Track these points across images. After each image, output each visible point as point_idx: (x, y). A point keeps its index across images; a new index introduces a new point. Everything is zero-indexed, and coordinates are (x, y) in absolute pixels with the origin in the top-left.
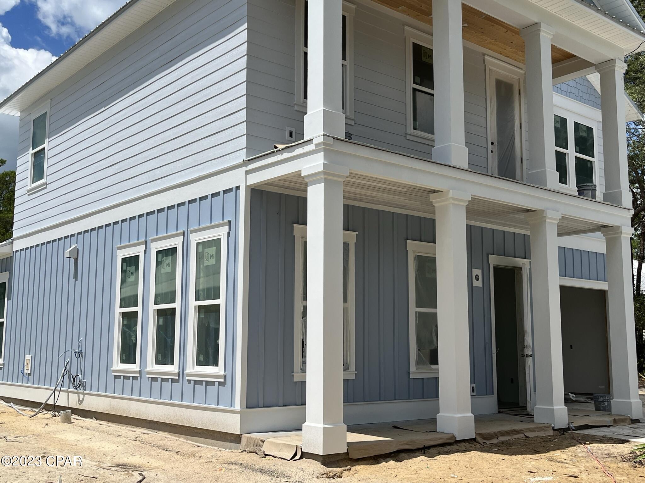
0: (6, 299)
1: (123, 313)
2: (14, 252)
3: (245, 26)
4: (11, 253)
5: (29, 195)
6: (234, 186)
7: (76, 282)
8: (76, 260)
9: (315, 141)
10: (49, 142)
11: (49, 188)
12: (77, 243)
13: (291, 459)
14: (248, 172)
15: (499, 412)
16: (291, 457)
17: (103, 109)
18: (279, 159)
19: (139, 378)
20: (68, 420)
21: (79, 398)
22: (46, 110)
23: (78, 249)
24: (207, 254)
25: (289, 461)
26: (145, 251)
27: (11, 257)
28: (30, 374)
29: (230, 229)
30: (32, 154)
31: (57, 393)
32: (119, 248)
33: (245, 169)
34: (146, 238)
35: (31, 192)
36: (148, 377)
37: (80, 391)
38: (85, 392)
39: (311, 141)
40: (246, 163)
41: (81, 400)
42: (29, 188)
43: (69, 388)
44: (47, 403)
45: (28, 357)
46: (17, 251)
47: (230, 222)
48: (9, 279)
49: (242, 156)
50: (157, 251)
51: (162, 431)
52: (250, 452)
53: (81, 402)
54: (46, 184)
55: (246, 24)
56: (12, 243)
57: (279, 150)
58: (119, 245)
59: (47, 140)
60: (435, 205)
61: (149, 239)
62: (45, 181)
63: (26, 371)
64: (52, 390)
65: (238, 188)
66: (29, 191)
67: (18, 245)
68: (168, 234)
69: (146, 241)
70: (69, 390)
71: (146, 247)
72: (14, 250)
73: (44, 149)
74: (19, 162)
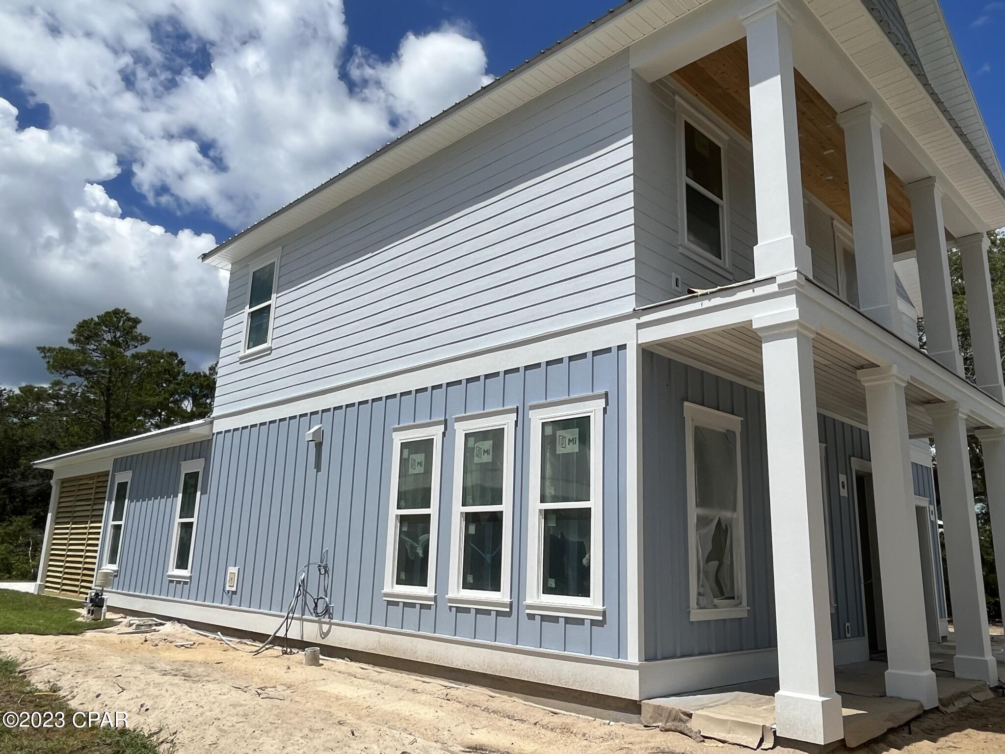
0: (199, 494)
1: (401, 516)
2: (214, 434)
3: (630, 138)
4: (209, 436)
5: (240, 363)
6: (614, 344)
7: (318, 473)
8: (319, 446)
9: (780, 280)
10: (277, 298)
11: (275, 354)
12: (321, 423)
13: (758, 747)
14: (639, 326)
15: (871, 659)
16: (757, 744)
17: (370, 255)
18: (704, 306)
19: (433, 608)
20: (314, 661)
21: (321, 628)
22: (275, 260)
23: (323, 431)
24: (561, 437)
25: (755, 750)
26: (444, 434)
27: (210, 441)
28: (234, 593)
29: (607, 403)
30: (249, 313)
31: (289, 621)
32: (395, 430)
33: (635, 321)
34: (445, 416)
35: (244, 360)
36: (450, 607)
37: (323, 620)
38: (332, 621)
39: (772, 280)
40: (636, 314)
41: (325, 631)
42: (242, 354)
43: (303, 615)
44: (276, 635)
45: (232, 570)
46: (218, 433)
47: (606, 394)
48: (204, 468)
49: (630, 305)
50: (466, 434)
51: (476, 684)
52: (667, 730)
53: (324, 635)
54: (270, 349)
55: (632, 136)
56: (212, 423)
57: (697, 296)
58: (397, 426)
59: (274, 296)
60: (866, 385)
61: (451, 417)
62: (270, 345)
63: (228, 588)
64: (283, 617)
65: (622, 347)
66: (241, 358)
67: (219, 426)
68: (486, 411)
69: (446, 421)
70: (304, 617)
71: (446, 429)
72: (215, 431)
73: (270, 305)
74: (227, 324)
